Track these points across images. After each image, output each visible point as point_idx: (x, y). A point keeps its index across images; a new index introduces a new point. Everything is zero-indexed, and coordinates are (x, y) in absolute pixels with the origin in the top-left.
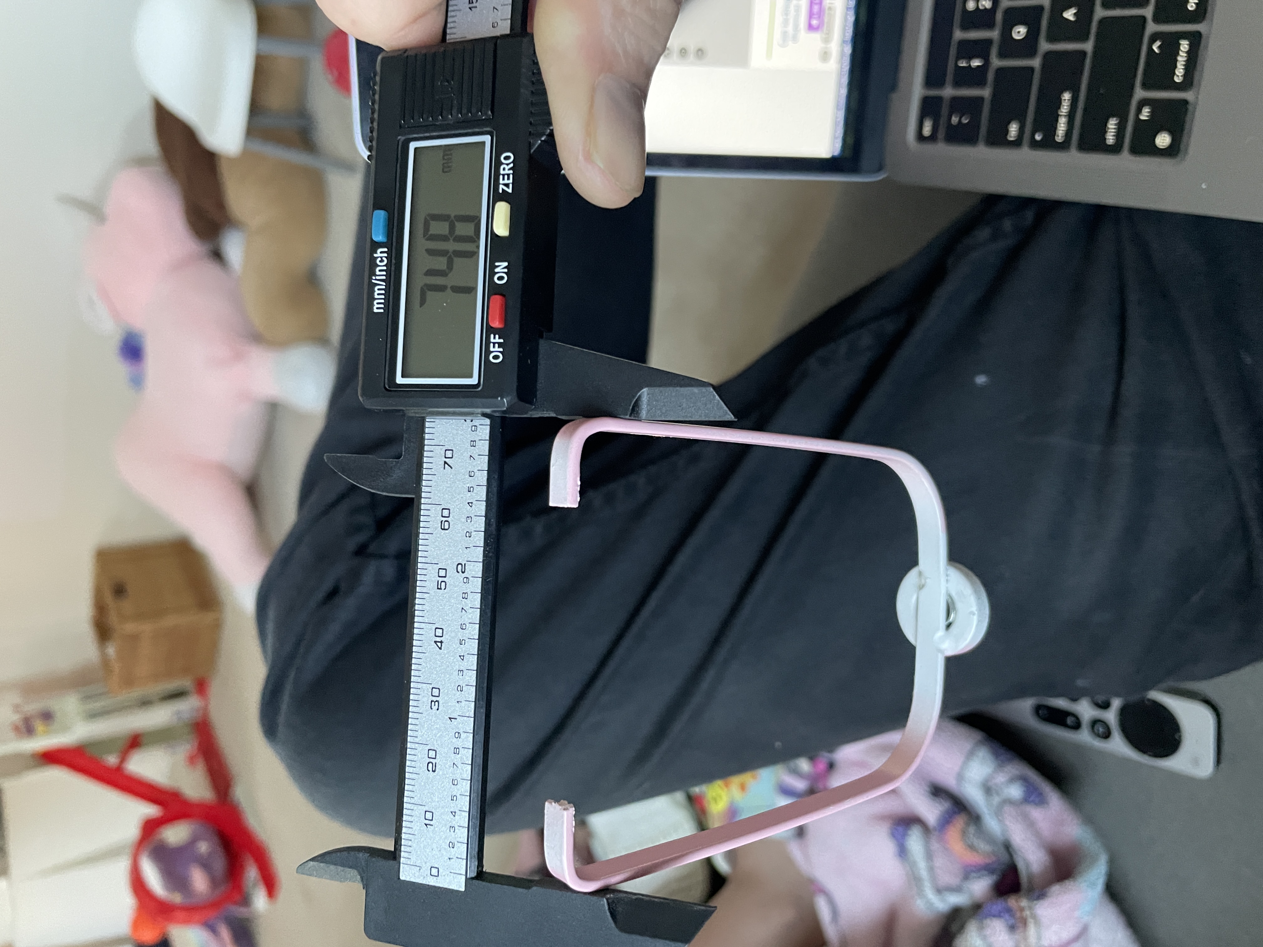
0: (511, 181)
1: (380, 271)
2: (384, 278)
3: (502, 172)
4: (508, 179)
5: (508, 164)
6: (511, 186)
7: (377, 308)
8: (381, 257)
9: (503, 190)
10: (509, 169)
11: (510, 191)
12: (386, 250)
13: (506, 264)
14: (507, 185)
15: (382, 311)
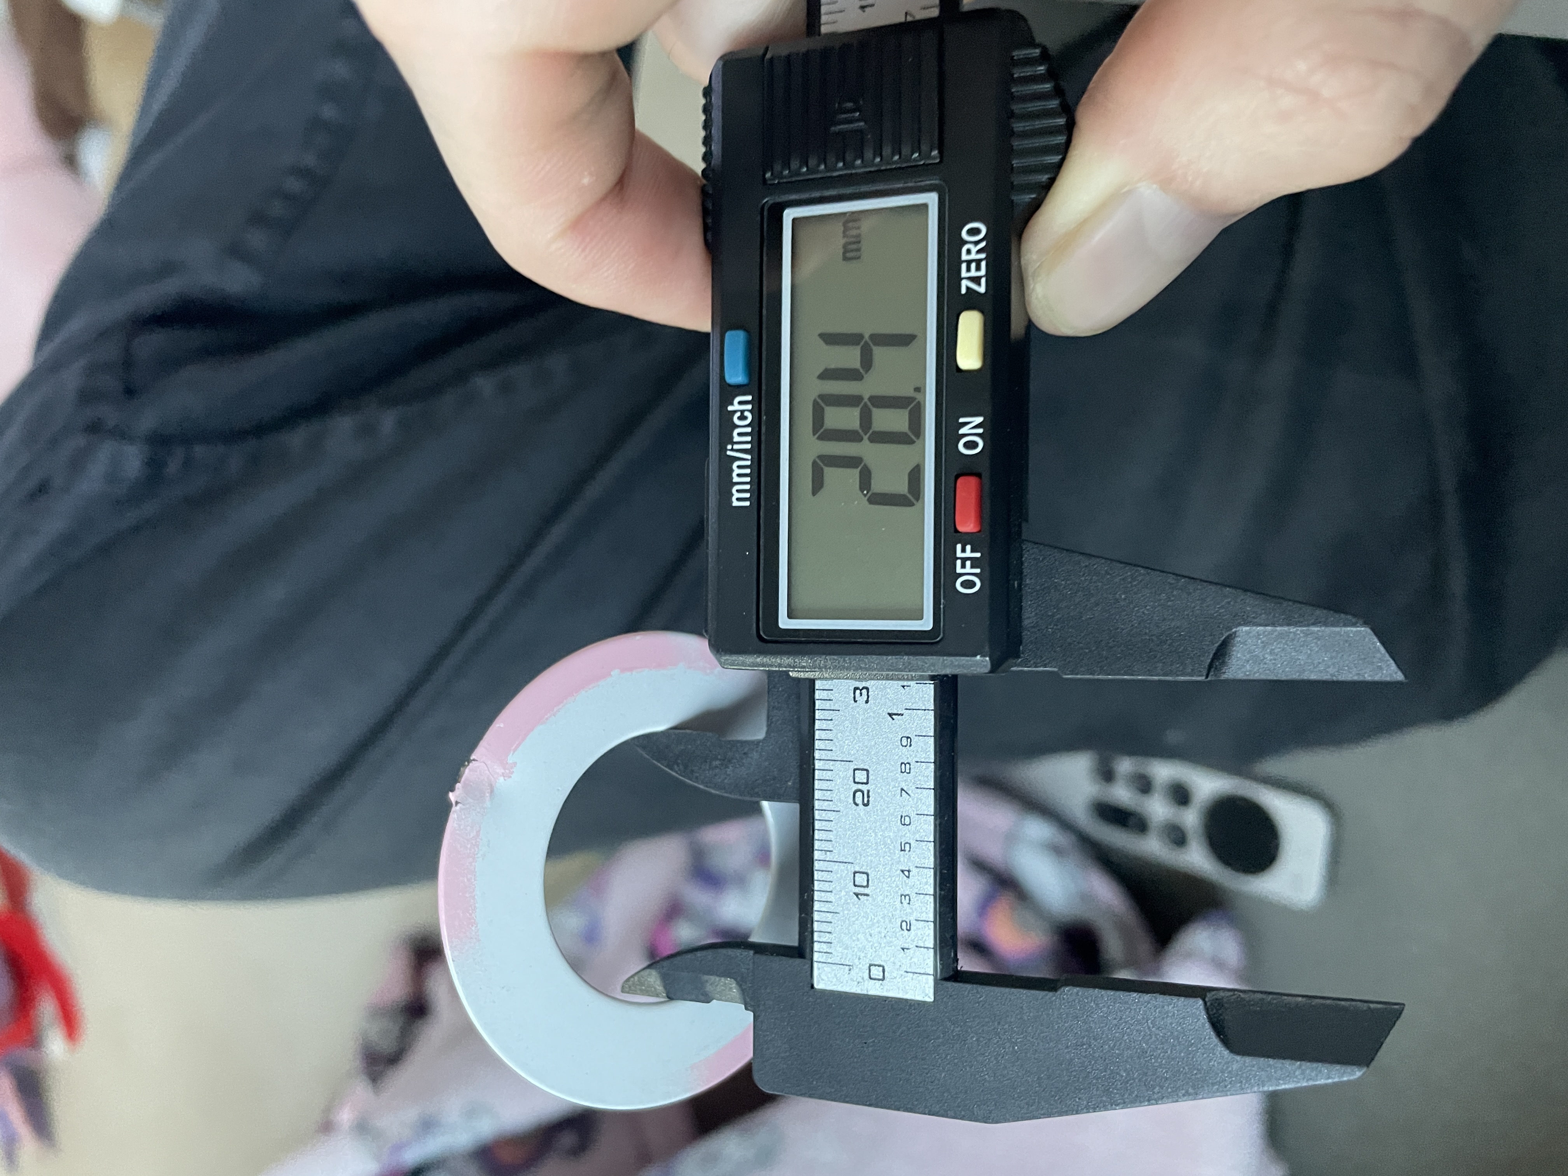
0: (983, 272)
1: (740, 434)
2: (749, 446)
3: (964, 257)
4: (978, 268)
5: (976, 243)
6: (983, 281)
7: (738, 499)
8: (742, 412)
9: (968, 288)
10: (979, 252)
11: (982, 289)
12: (749, 398)
13: (979, 420)
14: (976, 280)
15: (747, 504)
